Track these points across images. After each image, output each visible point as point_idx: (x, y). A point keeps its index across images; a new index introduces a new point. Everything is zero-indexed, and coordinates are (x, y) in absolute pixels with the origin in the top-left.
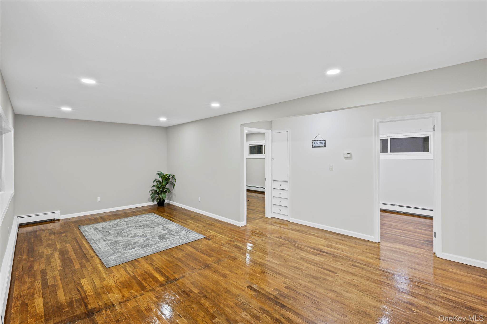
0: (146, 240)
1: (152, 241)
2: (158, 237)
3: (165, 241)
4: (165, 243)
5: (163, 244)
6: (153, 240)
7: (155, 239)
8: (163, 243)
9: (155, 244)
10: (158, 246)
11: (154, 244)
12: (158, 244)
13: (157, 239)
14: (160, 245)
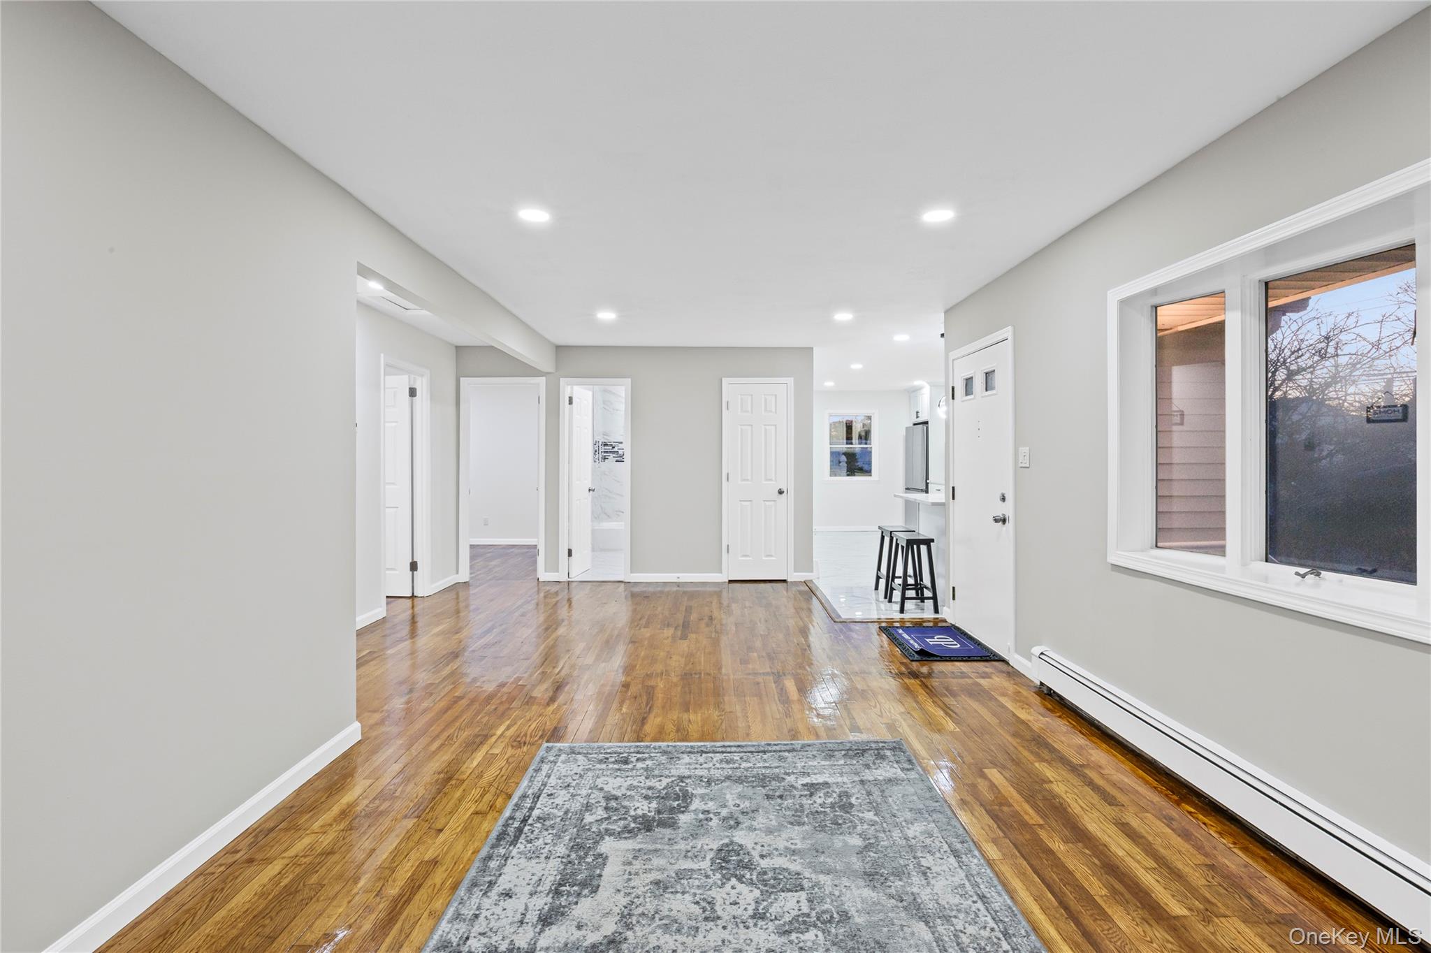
0: (741, 818)
1: (724, 805)
2: (684, 818)
3: (683, 779)
4: (692, 772)
5: (704, 765)
6: (713, 808)
7: (704, 812)
8: (697, 772)
9: (728, 778)
10: (724, 765)
11: (727, 784)
12: (718, 775)
13: (695, 805)
14: (718, 765)
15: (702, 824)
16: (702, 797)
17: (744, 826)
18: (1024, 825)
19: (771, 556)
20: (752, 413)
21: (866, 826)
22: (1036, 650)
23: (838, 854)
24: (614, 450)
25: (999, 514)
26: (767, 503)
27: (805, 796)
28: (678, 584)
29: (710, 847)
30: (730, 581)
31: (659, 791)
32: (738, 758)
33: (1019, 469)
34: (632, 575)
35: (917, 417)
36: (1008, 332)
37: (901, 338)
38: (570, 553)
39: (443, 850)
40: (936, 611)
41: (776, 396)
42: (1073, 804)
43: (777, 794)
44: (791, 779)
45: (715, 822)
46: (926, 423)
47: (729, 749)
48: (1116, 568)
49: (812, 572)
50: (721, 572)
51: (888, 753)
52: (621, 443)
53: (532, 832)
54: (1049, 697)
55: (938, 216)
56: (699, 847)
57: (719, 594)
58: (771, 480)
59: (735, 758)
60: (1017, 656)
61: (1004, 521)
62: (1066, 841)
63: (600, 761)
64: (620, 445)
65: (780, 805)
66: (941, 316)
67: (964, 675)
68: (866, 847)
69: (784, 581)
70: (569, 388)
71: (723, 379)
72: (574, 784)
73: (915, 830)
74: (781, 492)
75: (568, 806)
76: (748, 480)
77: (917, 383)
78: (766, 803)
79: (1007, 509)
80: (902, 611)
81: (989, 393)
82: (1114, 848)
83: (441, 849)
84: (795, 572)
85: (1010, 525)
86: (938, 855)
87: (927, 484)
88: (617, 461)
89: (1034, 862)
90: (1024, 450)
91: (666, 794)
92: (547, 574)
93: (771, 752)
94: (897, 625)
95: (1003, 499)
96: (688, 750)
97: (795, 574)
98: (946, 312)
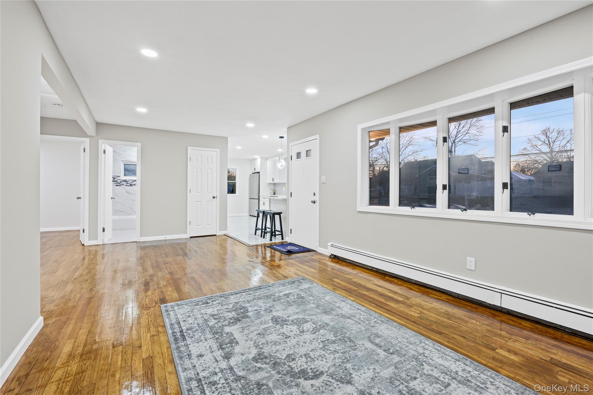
0: (271, 309)
1: (261, 307)
2: (250, 314)
3: (237, 303)
4: (239, 300)
5: (241, 297)
6: (258, 308)
7: (255, 310)
8: (241, 300)
9: (254, 299)
10: (249, 296)
11: (256, 301)
12: (249, 299)
13: (250, 309)
14: (246, 296)
15: (258, 314)
16: (251, 306)
17: (274, 310)
18: (354, 290)
19: (209, 225)
20: (201, 163)
21: (313, 301)
22: (330, 244)
23: (310, 310)
24: (115, 180)
25: (313, 200)
26: (208, 202)
27: (286, 298)
28: (165, 241)
29: (268, 319)
30: (191, 237)
31: (232, 309)
32: (252, 293)
33: (321, 184)
34: (141, 238)
35: (255, 170)
36: (317, 136)
37: (265, 137)
38: (104, 230)
39: (149, 352)
40: (283, 239)
41: (212, 156)
42: (362, 283)
43: (276, 299)
44: (277, 294)
45: (262, 312)
46: (259, 172)
47: (246, 291)
48: (359, 212)
49: (227, 230)
50: (186, 233)
51: (302, 281)
52: (119, 176)
53: (189, 334)
54: (335, 258)
55: (312, 91)
56: (264, 320)
57: (185, 244)
58: (210, 192)
59: (251, 293)
60: (320, 248)
61: (315, 202)
62: (367, 292)
63: (196, 305)
64: (118, 178)
65: (280, 302)
66: (286, 129)
67: (305, 257)
68: (317, 306)
69: (215, 235)
70: (103, 145)
71: (188, 147)
72: (191, 315)
73: (327, 298)
74: (214, 198)
75: (197, 322)
76: (199, 192)
77: (256, 157)
78: (275, 303)
79: (317, 198)
80: (271, 240)
81: (308, 158)
82: (378, 290)
83: (148, 352)
84: (220, 231)
85: (317, 204)
86: (339, 303)
87: (259, 197)
88: (116, 186)
89: (364, 298)
90: (324, 177)
91: (235, 309)
92: (90, 241)
93: (262, 288)
94: (273, 245)
95: (315, 195)
96: (230, 294)
97: (220, 232)
98: (288, 128)
